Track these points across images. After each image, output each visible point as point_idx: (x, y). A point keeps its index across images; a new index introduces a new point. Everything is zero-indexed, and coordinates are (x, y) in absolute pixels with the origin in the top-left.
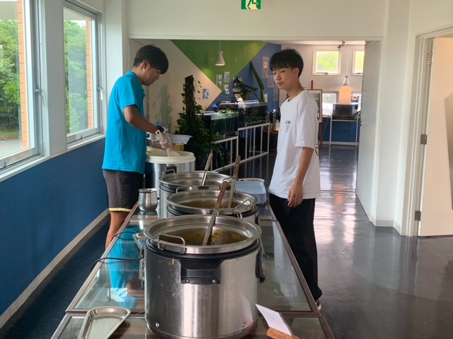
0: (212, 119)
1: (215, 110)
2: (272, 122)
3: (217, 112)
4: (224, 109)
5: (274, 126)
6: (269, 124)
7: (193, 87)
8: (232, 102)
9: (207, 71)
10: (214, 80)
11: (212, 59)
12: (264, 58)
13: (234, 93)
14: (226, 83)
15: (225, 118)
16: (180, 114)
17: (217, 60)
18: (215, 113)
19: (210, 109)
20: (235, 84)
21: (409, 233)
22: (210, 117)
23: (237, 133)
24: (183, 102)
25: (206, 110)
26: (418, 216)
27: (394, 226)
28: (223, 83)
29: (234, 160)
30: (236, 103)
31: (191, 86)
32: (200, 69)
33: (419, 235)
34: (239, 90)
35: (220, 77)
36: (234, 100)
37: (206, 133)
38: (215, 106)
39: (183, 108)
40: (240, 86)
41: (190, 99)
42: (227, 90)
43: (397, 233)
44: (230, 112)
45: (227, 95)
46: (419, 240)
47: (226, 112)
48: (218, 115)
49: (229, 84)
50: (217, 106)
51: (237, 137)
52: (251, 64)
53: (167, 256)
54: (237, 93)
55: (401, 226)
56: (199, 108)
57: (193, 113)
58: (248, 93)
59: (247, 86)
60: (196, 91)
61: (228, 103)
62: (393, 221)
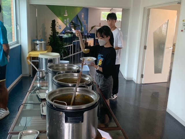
0: (63, 37)
1: (64, 34)
2: (85, 39)
3: (65, 34)
4: (67, 33)
5: (86, 40)
6: (84, 39)
7: (55, 24)
8: (70, 31)
9: (60, 18)
10: (63, 22)
11: (62, 13)
12: (82, 13)
13: (71, 27)
14: (68, 23)
15: (68, 37)
16: (50, 35)
17: (64, 14)
18: (64, 35)
19: (62, 33)
20: (71, 23)
21: (139, 82)
22: (62, 36)
23: (72, 43)
24: (51, 30)
25: (60, 34)
26: (142, 76)
27: (133, 80)
28: (67, 23)
29: (71, 54)
30: (72, 31)
31: (54, 24)
32: (58, 17)
33: (142, 83)
34: (73, 26)
35: (65, 20)
36: (71, 30)
37: (61, 43)
38: (64, 32)
39: (51, 33)
40: (73, 24)
41: (54, 29)
42: (68, 26)
43: (134, 82)
44: (70, 35)
45: (68, 28)
46: (142, 85)
47: (68, 35)
48: (65, 36)
49: (69, 23)
50: (65, 32)
51: (73, 45)
52: (77, 15)
53: (58, 111)
54: (72, 27)
55: (136, 80)
56: (58, 33)
57: (55, 35)
58: (76, 27)
59: (76, 24)
60: (57, 26)
61: (69, 31)
62: (133, 78)
